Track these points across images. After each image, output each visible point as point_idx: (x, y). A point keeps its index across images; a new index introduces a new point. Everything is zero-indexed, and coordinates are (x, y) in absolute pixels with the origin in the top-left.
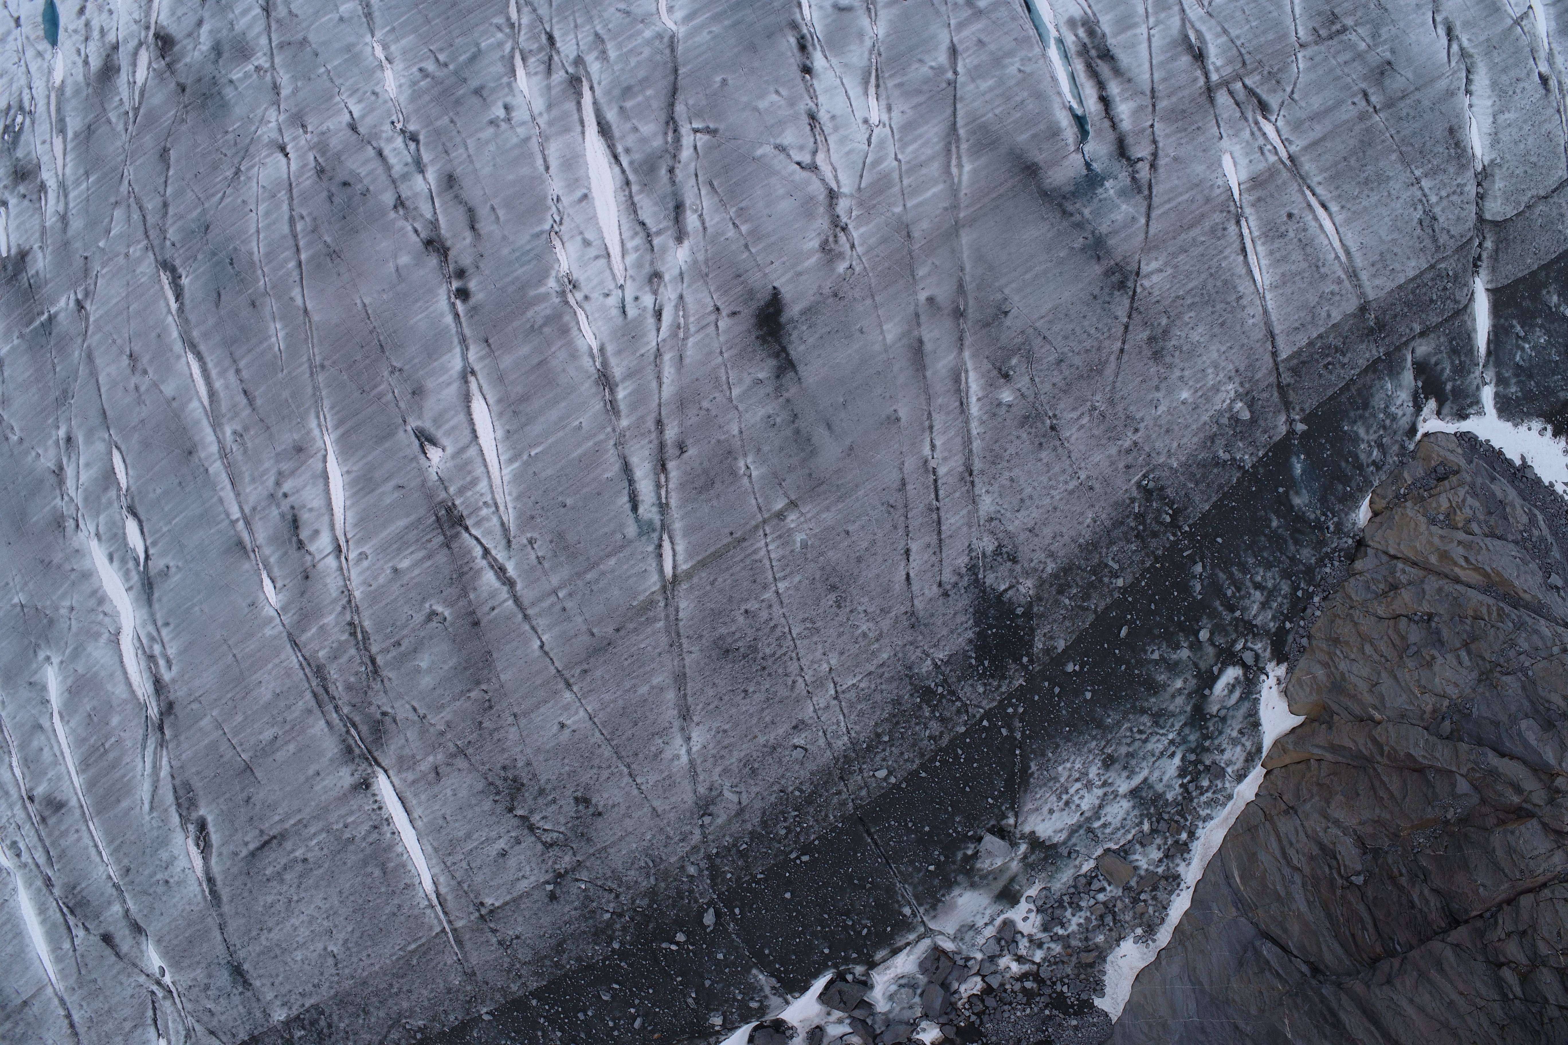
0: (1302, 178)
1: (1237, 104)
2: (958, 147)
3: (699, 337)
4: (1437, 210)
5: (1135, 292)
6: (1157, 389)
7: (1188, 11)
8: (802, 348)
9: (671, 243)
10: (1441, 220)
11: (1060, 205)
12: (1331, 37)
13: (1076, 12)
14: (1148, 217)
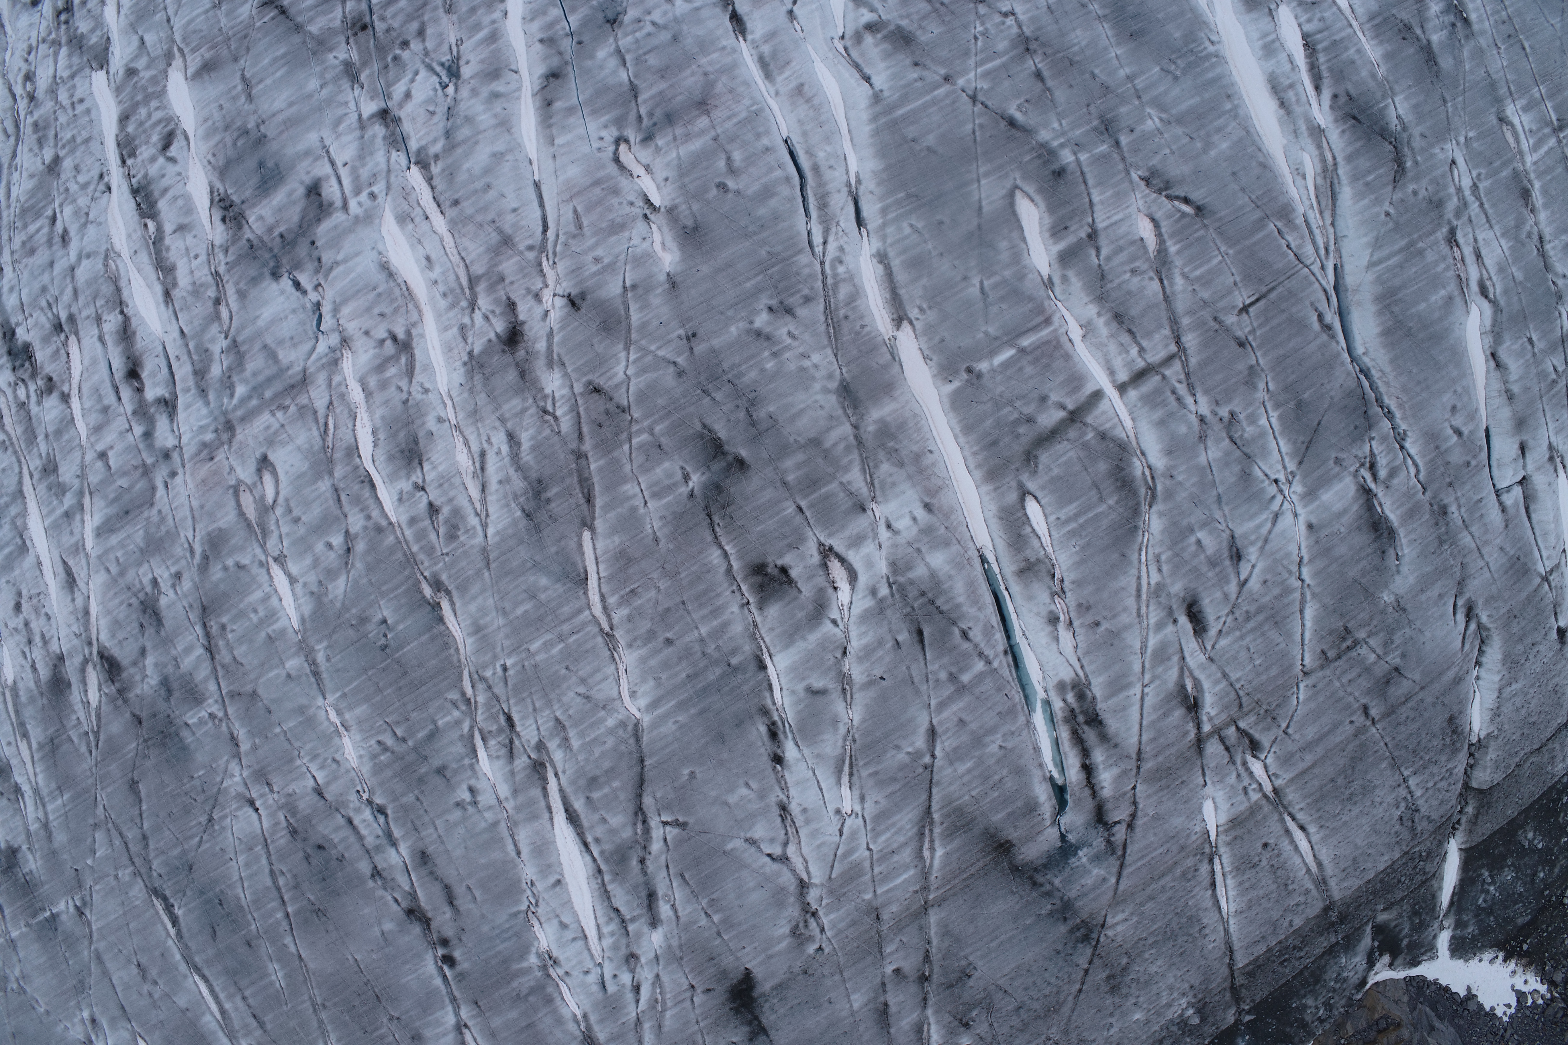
0: (1285, 807)
1: (1227, 749)
2: (931, 831)
3: (675, 1010)
4: (1421, 802)
5: (1098, 941)
6: (1111, 1015)
7: (1188, 659)
8: (773, 1017)
9: (646, 929)
10: (1423, 810)
11: (1031, 878)
12: (1339, 657)
13: (1067, 675)
14: (1119, 875)
